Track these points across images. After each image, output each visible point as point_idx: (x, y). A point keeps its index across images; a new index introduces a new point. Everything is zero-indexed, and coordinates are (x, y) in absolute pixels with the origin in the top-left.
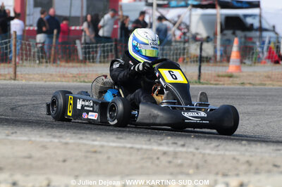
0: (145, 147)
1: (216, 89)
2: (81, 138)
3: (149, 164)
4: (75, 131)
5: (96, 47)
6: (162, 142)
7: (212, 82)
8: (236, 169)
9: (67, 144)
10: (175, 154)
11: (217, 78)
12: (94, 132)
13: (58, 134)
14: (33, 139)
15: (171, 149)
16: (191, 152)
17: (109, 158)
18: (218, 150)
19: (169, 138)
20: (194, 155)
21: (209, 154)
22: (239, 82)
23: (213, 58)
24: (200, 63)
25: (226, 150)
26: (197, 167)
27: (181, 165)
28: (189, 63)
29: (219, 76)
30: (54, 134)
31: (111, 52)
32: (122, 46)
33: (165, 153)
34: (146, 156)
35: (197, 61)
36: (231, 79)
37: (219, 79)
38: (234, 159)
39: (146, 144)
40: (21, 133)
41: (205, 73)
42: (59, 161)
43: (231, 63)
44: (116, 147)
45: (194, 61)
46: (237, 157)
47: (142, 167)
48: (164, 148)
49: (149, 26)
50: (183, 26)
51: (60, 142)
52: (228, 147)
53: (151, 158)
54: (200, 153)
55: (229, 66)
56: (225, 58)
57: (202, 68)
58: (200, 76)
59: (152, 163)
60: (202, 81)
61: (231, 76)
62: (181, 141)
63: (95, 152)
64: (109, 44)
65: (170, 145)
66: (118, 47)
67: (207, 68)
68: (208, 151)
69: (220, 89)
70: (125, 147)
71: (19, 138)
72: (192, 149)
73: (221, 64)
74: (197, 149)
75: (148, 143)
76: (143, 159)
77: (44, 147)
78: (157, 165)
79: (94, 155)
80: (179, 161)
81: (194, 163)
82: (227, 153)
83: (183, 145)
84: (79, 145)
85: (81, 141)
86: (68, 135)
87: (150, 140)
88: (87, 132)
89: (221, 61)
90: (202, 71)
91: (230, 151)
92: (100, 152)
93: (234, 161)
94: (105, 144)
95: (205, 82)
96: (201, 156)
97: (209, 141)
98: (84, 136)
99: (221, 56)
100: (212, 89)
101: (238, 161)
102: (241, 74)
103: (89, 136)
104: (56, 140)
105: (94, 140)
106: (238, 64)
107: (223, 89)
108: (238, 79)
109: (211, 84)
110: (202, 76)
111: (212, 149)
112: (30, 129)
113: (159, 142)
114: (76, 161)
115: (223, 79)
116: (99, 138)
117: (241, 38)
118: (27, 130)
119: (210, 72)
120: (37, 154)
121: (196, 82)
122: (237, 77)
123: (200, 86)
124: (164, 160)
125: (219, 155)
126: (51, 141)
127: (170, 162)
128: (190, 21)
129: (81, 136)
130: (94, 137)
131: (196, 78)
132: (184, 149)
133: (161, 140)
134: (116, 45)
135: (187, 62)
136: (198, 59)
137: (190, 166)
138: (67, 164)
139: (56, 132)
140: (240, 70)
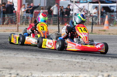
0: (70, 60)
1: (99, 36)
2: (44, 56)
3: (71, 67)
4: (42, 53)
5: (50, 19)
6: (77, 58)
7: (97, 33)
8: (107, 69)
9: (38, 58)
10: (82, 63)
11: (99, 32)
12: (49, 54)
13: (35, 54)
14: (25, 56)
15: (80, 61)
16: (88, 62)
17: (55, 64)
18: (99, 62)
19: (80, 56)
20: (90, 63)
21: (96, 63)
22: (108, 33)
23: (98, 23)
24: (92, 25)
25: (103, 61)
26: (91, 68)
27: (84, 67)
28: (88, 25)
29: (100, 31)
30: (33, 54)
31: (56, 21)
32: (61, 19)
33: (78, 62)
34: (70, 64)
35: (91, 25)
36: (105, 32)
37: (100, 32)
38: (106, 65)
39: (70, 59)
40: (20, 54)
41: (94, 29)
42: (35, 65)
43: (105, 25)
44: (58, 60)
45: (90, 25)
46: (107, 64)
47: (69, 68)
48: (78, 60)
49: (72, 10)
50: (85, 11)
51: (36, 58)
52: (103, 60)
53: (72, 65)
54: (92, 62)
55: (104, 27)
56: (102, 23)
57: (93, 27)
58: (92, 31)
59: (73, 66)
60: (93, 33)
61: (105, 31)
62: (84, 57)
63: (50, 62)
64: (56, 18)
65: (80, 59)
66: (59, 19)
67: (95, 27)
68: (95, 62)
69: (100, 36)
70: (62, 60)
71: (20, 56)
72: (89, 61)
73: (101, 26)
74: (91, 61)
75: (71, 58)
76: (69, 65)
77: (29, 60)
78: (75, 67)
79: (49, 63)
80: (84, 66)
81: (90, 66)
82: (103, 63)
83: (85, 59)
84: (43, 59)
85: (44, 57)
86: (39, 55)
87: (72, 57)
88: (47, 54)
89: (101, 25)
90: (93, 29)
91: (104, 62)
92: (52, 62)
93: (106, 66)
94: (54, 58)
95: (94, 33)
96: (92, 63)
97: (96, 58)
98: (45, 55)
99: (101, 22)
100: (97, 36)
101: (107, 66)
102: (109, 30)
103: (47, 55)
104: (34, 57)
105: (49, 57)
106: (108, 26)
107: (101, 36)
108: (107, 32)
109: (97, 34)
110: (93, 31)
111: (97, 61)
112: (24, 52)
113: (76, 58)
114: (42, 65)
115: (101, 32)
116: (51, 56)
117: (109, 15)
118: (23, 53)
119: (96, 29)
120: (27, 62)
121: (91, 33)
122: (107, 31)
123: (92, 35)
124: (78, 65)
125: (100, 63)
126: (32, 57)
127: (80, 66)
128: (88, 9)
129: (44, 55)
130: (49, 56)
131: (90, 31)
132: (85, 61)
133: (76, 57)
134: (58, 18)
135: (87, 25)
136: (91, 24)
137: (88, 68)
138: (38, 66)
139: (34, 54)
140: (108, 28)
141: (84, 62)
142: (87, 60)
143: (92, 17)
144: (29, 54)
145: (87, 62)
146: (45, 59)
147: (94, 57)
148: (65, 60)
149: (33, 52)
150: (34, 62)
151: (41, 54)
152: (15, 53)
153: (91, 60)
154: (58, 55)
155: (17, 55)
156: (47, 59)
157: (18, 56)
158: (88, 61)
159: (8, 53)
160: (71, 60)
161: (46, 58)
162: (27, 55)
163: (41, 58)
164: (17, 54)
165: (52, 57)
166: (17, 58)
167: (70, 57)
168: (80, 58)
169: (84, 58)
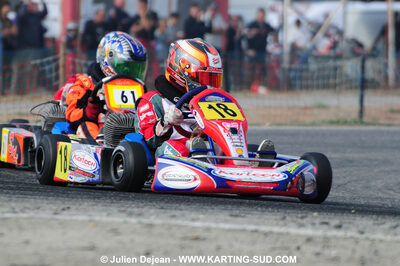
141: (335, 237)
142: (347, 228)
143: (360, 58)
144: (114, 208)
145: (345, 238)
146: (179, 227)
147: (374, 217)
148: (256, 231)
149: (130, 202)
150: (132, 241)
151: (162, 208)
152: (54, 207)
153: (361, 228)
154: (227, 213)
155: (66, 212)
156: (186, 226)
157: (68, 218)
158: (349, 234)
159: (28, 205)
160: (283, 230)
161: (179, 222)
162: (105, 214)
163: (163, 225)
164: (63, 209)
165: (204, 220)
166: (63, 224)
167: (278, 217)
168: (317, 221)
169: (335, 222)
